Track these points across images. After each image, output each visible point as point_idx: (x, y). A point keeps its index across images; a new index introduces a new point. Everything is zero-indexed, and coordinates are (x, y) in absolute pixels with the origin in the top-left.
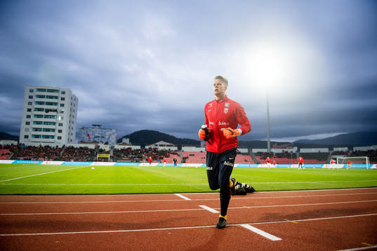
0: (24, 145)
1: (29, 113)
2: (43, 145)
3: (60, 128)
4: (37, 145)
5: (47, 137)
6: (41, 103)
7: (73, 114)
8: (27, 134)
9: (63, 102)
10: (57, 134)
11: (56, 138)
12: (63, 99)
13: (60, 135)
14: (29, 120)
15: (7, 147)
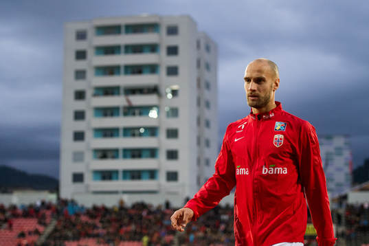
0: (73, 202)
1: (80, 106)
2: (129, 201)
3: (172, 144)
4: (111, 202)
5: (135, 175)
6: (111, 70)
7: (207, 95)
8: (79, 168)
9: (172, 61)
10: (162, 164)
11: (162, 177)
12: (173, 51)
13: (172, 166)
14: (80, 126)
15: (31, 212)
